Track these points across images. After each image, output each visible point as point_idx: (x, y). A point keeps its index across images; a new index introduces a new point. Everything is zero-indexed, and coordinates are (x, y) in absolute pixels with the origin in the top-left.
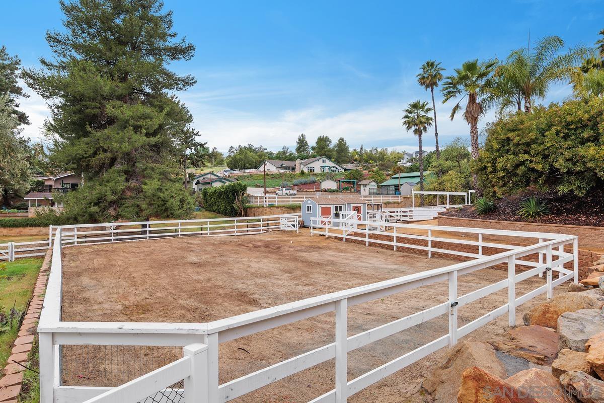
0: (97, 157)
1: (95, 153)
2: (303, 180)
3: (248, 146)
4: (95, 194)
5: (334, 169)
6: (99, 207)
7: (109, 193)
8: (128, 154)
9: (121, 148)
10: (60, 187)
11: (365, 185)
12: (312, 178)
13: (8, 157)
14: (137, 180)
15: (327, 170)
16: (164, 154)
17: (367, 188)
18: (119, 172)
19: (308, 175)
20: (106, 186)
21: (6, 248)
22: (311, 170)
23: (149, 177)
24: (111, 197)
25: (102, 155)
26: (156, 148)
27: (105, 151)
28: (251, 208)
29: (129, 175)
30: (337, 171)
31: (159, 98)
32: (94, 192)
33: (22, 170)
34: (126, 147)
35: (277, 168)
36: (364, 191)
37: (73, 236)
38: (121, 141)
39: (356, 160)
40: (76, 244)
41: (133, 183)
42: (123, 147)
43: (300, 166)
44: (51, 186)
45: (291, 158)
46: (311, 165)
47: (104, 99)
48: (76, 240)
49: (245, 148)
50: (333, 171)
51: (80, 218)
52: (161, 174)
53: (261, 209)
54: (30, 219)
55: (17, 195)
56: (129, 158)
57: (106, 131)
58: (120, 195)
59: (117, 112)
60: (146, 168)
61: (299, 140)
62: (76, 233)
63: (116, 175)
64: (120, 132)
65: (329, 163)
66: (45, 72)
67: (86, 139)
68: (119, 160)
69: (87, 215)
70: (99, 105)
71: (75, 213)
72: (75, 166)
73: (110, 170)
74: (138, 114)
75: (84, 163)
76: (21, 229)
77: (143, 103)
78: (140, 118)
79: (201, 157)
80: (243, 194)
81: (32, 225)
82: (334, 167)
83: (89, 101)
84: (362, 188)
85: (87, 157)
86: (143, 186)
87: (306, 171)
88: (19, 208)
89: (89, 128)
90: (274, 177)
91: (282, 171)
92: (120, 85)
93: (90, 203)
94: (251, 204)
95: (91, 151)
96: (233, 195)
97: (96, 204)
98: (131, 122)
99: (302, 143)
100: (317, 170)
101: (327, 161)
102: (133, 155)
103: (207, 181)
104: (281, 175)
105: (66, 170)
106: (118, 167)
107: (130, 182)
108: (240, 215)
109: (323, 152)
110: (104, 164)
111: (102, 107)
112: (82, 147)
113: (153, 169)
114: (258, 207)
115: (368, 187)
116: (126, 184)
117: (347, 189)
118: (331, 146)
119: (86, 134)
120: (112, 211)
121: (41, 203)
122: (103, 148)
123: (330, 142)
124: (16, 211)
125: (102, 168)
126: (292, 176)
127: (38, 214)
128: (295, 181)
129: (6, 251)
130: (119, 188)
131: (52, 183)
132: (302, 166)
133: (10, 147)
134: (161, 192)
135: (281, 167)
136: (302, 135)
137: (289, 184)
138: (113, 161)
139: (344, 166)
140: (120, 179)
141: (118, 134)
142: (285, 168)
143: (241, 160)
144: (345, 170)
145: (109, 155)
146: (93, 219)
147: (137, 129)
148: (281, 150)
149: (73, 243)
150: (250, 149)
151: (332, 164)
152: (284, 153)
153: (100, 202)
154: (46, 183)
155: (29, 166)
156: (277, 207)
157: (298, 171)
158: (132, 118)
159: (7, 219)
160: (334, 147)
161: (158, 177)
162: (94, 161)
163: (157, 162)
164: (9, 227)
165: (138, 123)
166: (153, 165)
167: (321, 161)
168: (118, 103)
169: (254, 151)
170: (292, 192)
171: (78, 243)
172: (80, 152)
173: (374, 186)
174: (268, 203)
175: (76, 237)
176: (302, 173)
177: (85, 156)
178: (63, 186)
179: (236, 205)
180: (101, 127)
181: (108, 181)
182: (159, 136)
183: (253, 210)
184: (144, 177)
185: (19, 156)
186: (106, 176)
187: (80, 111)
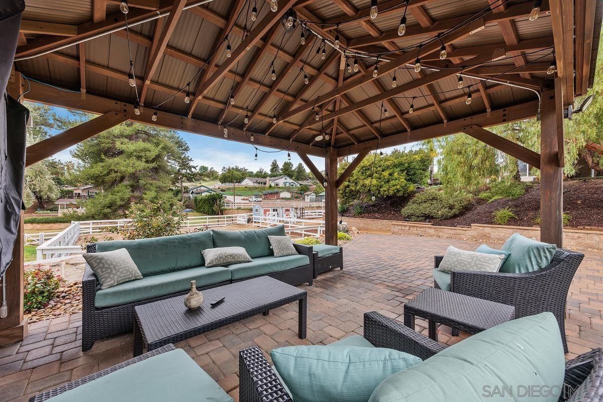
0: (110, 176)
1: (109, 173)
2: (270, 191)
3: (235, 167)
4: (107, 201)
5: (293, 184)
6: (111, 209)
7: (118, 200)
8: (134, 174)
9: (127, 170)
10: (87, 195)
11: (308, 195)
12: (276, 190)
13: (39, 178)
14: (140, 191)
15: (288, 185)
16: (161, 174)
17: (309, 198)
18: (126, 186)
19: (274, 188)
20: (116, 195)
21: (38, 236)
22: (277, 185)
23: (149, 190)
24: (119, 203)
25: (113, 175)
26: (156, 170)
27: (116, 172)
28: (225, 210)
29: (134, 188)
30: (295, 185)
31: (157, 138)
32: (107, 199)
33: (49, 186)
34: (131, 170)
35: (254, 183)
36: (307, 199)
37: (89, 228)
38: (128, 166)
39: (310, 178)
40: (91, 233)
41: (137, 194)
42: (128, 170)
43: (270, 182)
44: (79, 194)
45: (265, 176)
46: (277, 182)
47: (116, 137)
48: (91, 230)
49: (233, 168)
50: (292, 185)
51: (96, 217)
52: (157, 187)
53: (231, 210)
54: (59, 218)
55: (50, 201)
56: (134, 176)
57: (115, 159)
58: (126, 201)
59: (124, 147)
60: (146, 184)
61: (273, 163)
62: (91, 226)
63: (123, 188)
64: (127, 160)
65: (289, 180)
66: (70, 119)
67: (101, 164)
68: (127, 178)
69: (102, 215)
70: (112, 142)
71: (92, 213)
72: (93, 181)
73: (120, 185)
74: (140, 148)
75: (100, 180)
76: (52, 225)
77: (144, 141)
78: (142, 151)
79: (193, 175)
80: (220, 201)
81: (61, 222)
82: (293, 183)
83: (104, 138)
84: (306, 197)
85: (102, 176)
86: (144, 196)
87: (273, 185)
88: (51, 210)
89: (103, 157)
90: (251, 189)
91: (257, 185)
92: (127, 128)
93: (104, 207)
94: (226, 207)
95: (106, 172)
96: (213, 201)
97: (108, 207)
98: (135, 154)
99: (275, 166)
100: (281, 185)
101: (288, 179)
102: (137, 175)
103: (199, 191)
104: (256, 188)
105: (86, 184)
106: (126, 182)
107: (135, 192)
108: (218, 214)
109: (287, 172)
110: (115, 180)
111: (114, 142)
112: (98, 169)
113: (151, 184)
114: (230, 210)
115: (309, 196)
116: (131, 194)
117: (297, 198)
118: (293, 169)
119: (102, 161)
120: (120, 212)
121: (68, 206)
122: (114, 170)
123: (292, 165)
124: (49, 212)
125: (114, 183)
126: (263, 189)
127: (64, 214)
128: (265, 192)
129: (38, 238)
130: (126, 197)
131: (80, 192)
132: (271, 182)
133: (40, 171)
134: (157, 199)
135: (257, 182)
136: (275, 160)
137: (260, 194)
138: (122, 179)
139: (300, 182)
140: (126, 190)
141: (125, 161)
142: (259, 183)
143: (229, 176)
144: (301, 185)
145: (119, 174)
146: (106, 217)
147: (139, 158)
148: (259, 170)
149: (89, 233)
150: (237, 169)
151: (291, 181)
152: (261, 172)
153: (112, 206)
154: (75, 192)
155: (54, 183)
156: (243, 210)
157: (267, 185)
158: (135, 151)
159: (41, 217)
160: (295, 169)
161: (155, 189)
162: (107, 179)
163: (155, 179)
164: (42, 223)
165: (140, 154)
166: (151, 182)
167: (284, 178)
168: (126, 140)
169: (239, 171)
170: (259, 199)
171: (93, 232)
172: (97, 172)
173: (313, 196)
174: (236, 207)
175: (91, 228)
176: (270, 186)
177: (100, 175)
178: (88, 194)
179: (215, 208)
180: (114, 155)
181: (118, 192)
182: (155, 163)
183: (226, 211)
184: (145, 189)
185: (47, 177)
186: (116, 189)
187: (98, 144)
